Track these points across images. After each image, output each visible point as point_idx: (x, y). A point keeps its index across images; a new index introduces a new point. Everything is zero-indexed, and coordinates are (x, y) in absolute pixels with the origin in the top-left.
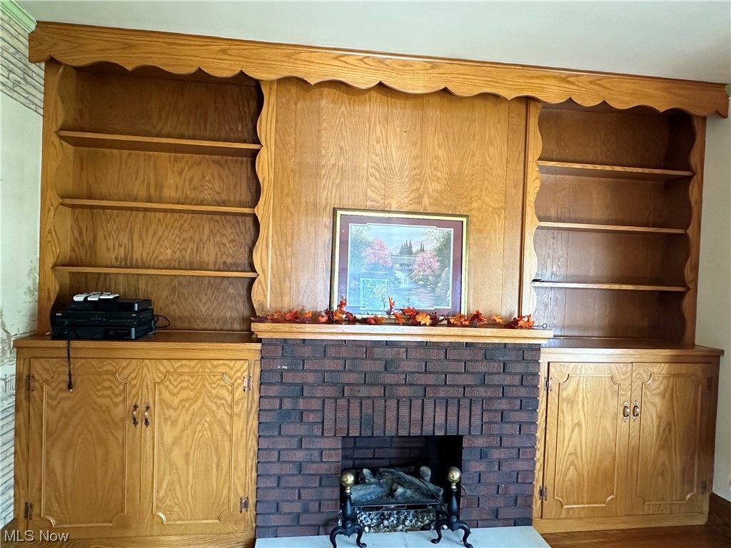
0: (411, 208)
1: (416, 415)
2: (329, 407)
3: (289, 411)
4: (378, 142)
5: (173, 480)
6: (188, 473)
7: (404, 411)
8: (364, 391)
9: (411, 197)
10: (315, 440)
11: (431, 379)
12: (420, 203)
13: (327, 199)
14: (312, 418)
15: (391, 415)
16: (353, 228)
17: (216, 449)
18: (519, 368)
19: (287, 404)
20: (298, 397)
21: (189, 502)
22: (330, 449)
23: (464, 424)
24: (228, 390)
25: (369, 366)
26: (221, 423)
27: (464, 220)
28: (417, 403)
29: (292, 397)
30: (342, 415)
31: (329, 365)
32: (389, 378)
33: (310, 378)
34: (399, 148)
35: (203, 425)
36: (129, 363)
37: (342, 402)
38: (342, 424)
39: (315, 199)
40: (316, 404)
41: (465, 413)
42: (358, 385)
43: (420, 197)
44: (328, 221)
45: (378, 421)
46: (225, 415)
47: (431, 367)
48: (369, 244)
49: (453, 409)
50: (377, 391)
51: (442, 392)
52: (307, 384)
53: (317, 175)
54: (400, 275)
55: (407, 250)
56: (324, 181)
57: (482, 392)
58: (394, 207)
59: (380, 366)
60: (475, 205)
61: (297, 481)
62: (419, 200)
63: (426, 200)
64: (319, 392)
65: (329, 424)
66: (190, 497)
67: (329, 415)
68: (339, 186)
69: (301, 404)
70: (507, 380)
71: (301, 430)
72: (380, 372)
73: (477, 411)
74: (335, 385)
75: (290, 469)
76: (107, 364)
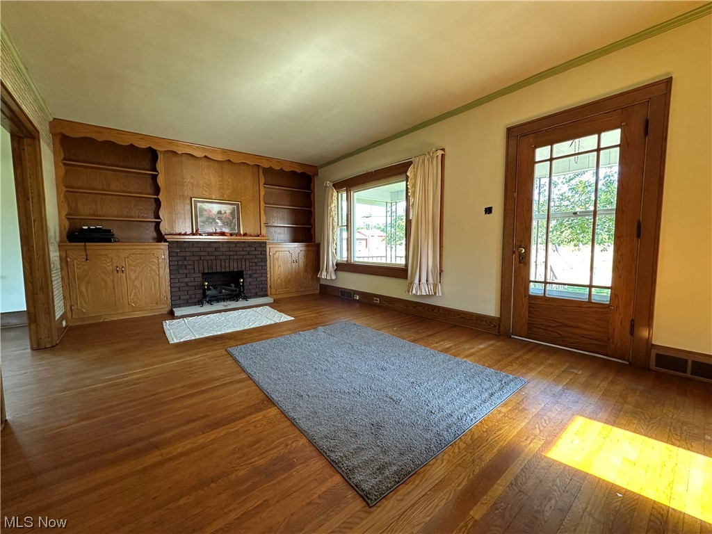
0: (220, 198)
1: (227, 265)
2: (196, 263)
3: (181, 265)
4: (206, 175)
5: (136, 292)
6: (142, 289)
7: (223, 264)
8: (208, 258)
9: (219, 195)
10: (192, 274)
11: (231, 253)
12: (223, 197)
13: (188, 194)
14: (189, 267)
15: (219, 265)
16: (199, 204)
17: (153, 280)
18: (260, 249)
19: (180, 263)
20: (184, 260)
23: (244, 267)
24: (156, 259)
25: (209, 249)
26: (154, 271)
27: (240, 203)
28: (227, 261)
29: (182, 260)
30: (201, 266)
31: (195, 249)
32: (217, 253)
33: (188, 254)
34: (214, 177)
35: (147, 272)
37: (201, 262)
39: (183, 194)
40: (192, 263)
41: (243, 263)
42: (206, 256)
43: (223, 195)
44: (189, 202)
45: (214, 267)
46: (156, 268)
47: (231, 249)
48: (205, 210)
49: (239, 262)
50: (213, 258)
51: (235, 257)
52: (187, 256)
53: (183, 185)
54: (218, 221)
55: (220, 212)
56: (186, 188)
57: (249, 257)
58: (213, 198)
59: (213, 250)
60: (243, 198)
61: (186, 288)
63: (225, 196)
64: (192, 258)
65: (196, 269)
66: (144, 297)
67: (196, 266)
68: (192, 189)
69: (186, 263)
70: (257, 253)
71: (186, 271)
72: (213, 252)
73: (247, 262)
74: (198, 256)
75: (183, 284)
76: (103, 252)
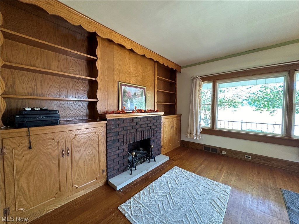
0: (135, 83)
1: (143, 135)
2: (125, 137)
3: (115, 140)
4: (128, 65)
5: (79, 172)
6: (85, 168)
7: (140, 134)
8: (132, 131)
9: (135, 81)
10: (122, 146)
12: (137, 82)
13: (116, 78)
14: (121, 140)
15: (138, 136)
16: (123, 87)
17: (94, 157)
18: (159, 121)
19: (115, 138)
20: (117, 135)
21: (86, 177)
22: (125, 148)
23: (151, 135)
24: (97, 137)
25: (133, 124)
26: (95, 148)
27: (145, 87)
28: (143, 132)
29: (116, 136)
30: (128, 138)
31: (125, 125)
33: (120, 129)
34: (132, 67)
35: (89, 150)
36: (59, 134)
37: (128, 135)
38: (128, 141)
39: (113, 78)
40: (122, 136)
41: (151, 133)
42: (131, 129)
43: (137, 81)
44: (117, 85)
45: (135, 138)
46: (96, 145)
47: (145, 123)
48: (127, 92)
49: (149, 132)
50: (135, 130)
51: (147, 128)
52: (119, 131)
53: (113, 71)
55: (135, 94)
56: (115, 73)
57: (153, 127)
58: (132, 83)
59: (135, 124)
60: (147, 84)
61: (118, 159)
62: (136, 82)
64: (122, 133)
65: (125, 141)
66: (86, 175)
67: (125, 139)
68: (119, 75)
69: (118, 137)
70: (157, 124)
71: (119, 145)
72: (135, 125)
73: (153, 131)
74: (126, 130)
75: (116, 156)
76: (48, 136)
